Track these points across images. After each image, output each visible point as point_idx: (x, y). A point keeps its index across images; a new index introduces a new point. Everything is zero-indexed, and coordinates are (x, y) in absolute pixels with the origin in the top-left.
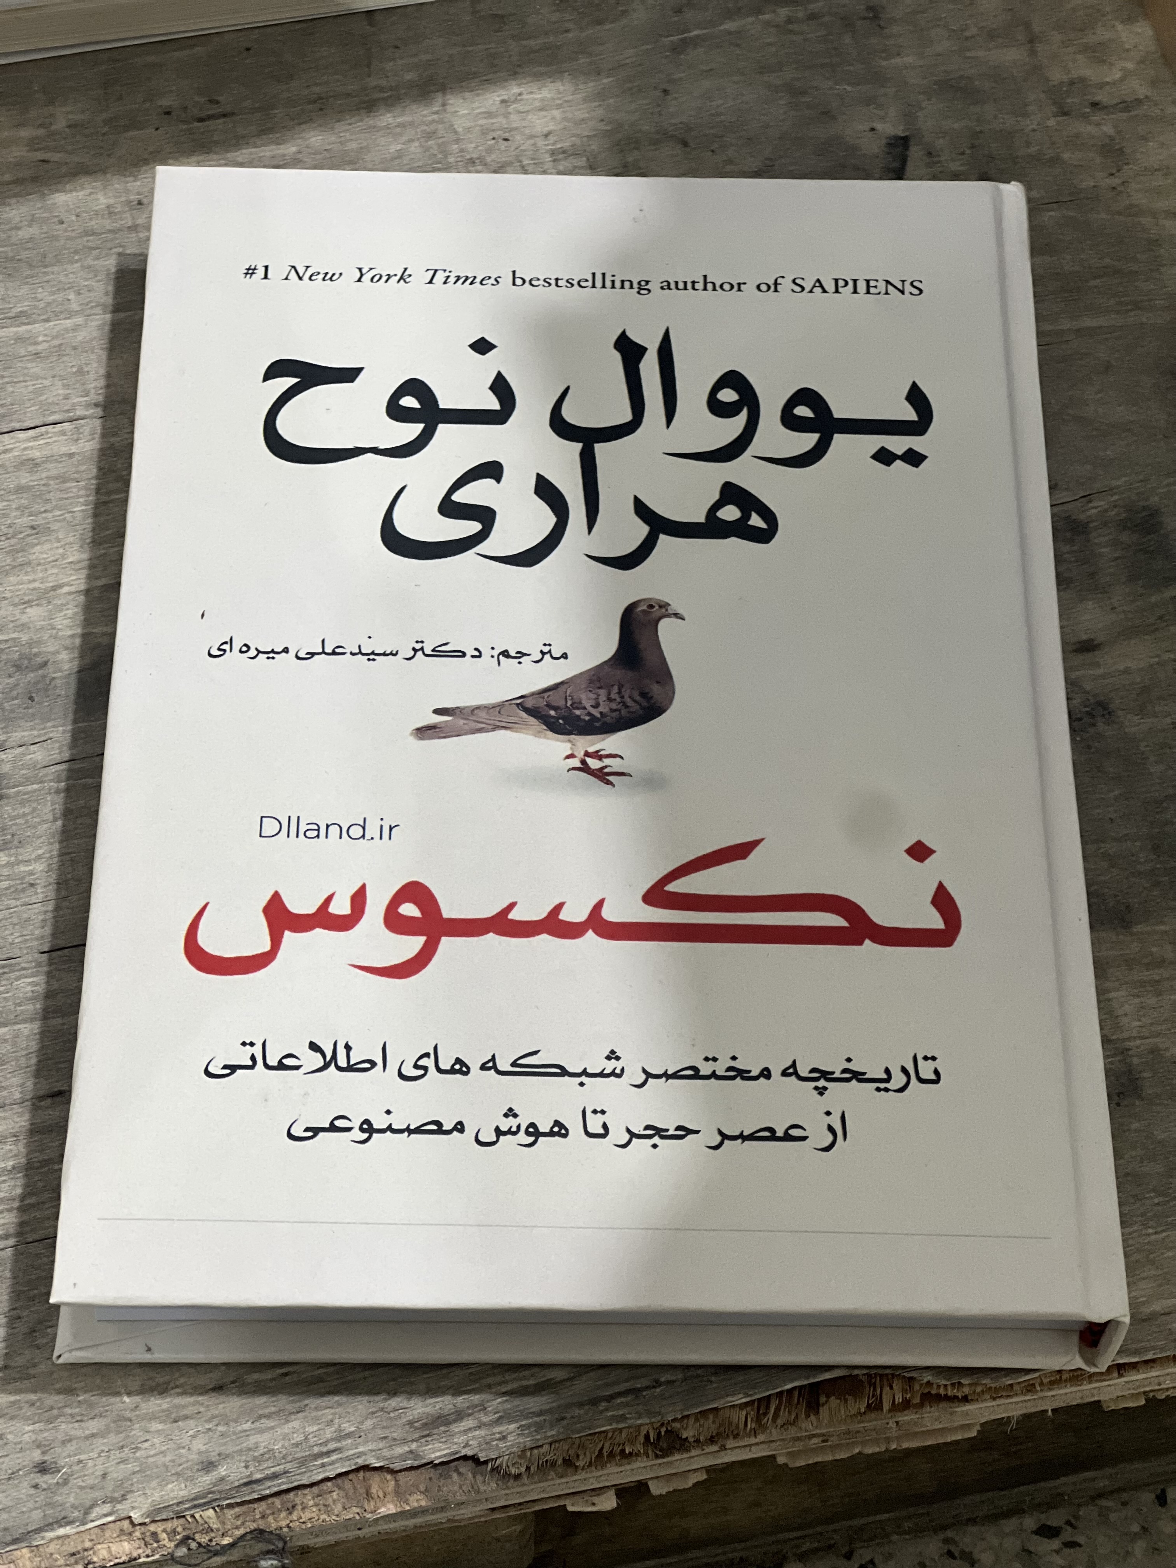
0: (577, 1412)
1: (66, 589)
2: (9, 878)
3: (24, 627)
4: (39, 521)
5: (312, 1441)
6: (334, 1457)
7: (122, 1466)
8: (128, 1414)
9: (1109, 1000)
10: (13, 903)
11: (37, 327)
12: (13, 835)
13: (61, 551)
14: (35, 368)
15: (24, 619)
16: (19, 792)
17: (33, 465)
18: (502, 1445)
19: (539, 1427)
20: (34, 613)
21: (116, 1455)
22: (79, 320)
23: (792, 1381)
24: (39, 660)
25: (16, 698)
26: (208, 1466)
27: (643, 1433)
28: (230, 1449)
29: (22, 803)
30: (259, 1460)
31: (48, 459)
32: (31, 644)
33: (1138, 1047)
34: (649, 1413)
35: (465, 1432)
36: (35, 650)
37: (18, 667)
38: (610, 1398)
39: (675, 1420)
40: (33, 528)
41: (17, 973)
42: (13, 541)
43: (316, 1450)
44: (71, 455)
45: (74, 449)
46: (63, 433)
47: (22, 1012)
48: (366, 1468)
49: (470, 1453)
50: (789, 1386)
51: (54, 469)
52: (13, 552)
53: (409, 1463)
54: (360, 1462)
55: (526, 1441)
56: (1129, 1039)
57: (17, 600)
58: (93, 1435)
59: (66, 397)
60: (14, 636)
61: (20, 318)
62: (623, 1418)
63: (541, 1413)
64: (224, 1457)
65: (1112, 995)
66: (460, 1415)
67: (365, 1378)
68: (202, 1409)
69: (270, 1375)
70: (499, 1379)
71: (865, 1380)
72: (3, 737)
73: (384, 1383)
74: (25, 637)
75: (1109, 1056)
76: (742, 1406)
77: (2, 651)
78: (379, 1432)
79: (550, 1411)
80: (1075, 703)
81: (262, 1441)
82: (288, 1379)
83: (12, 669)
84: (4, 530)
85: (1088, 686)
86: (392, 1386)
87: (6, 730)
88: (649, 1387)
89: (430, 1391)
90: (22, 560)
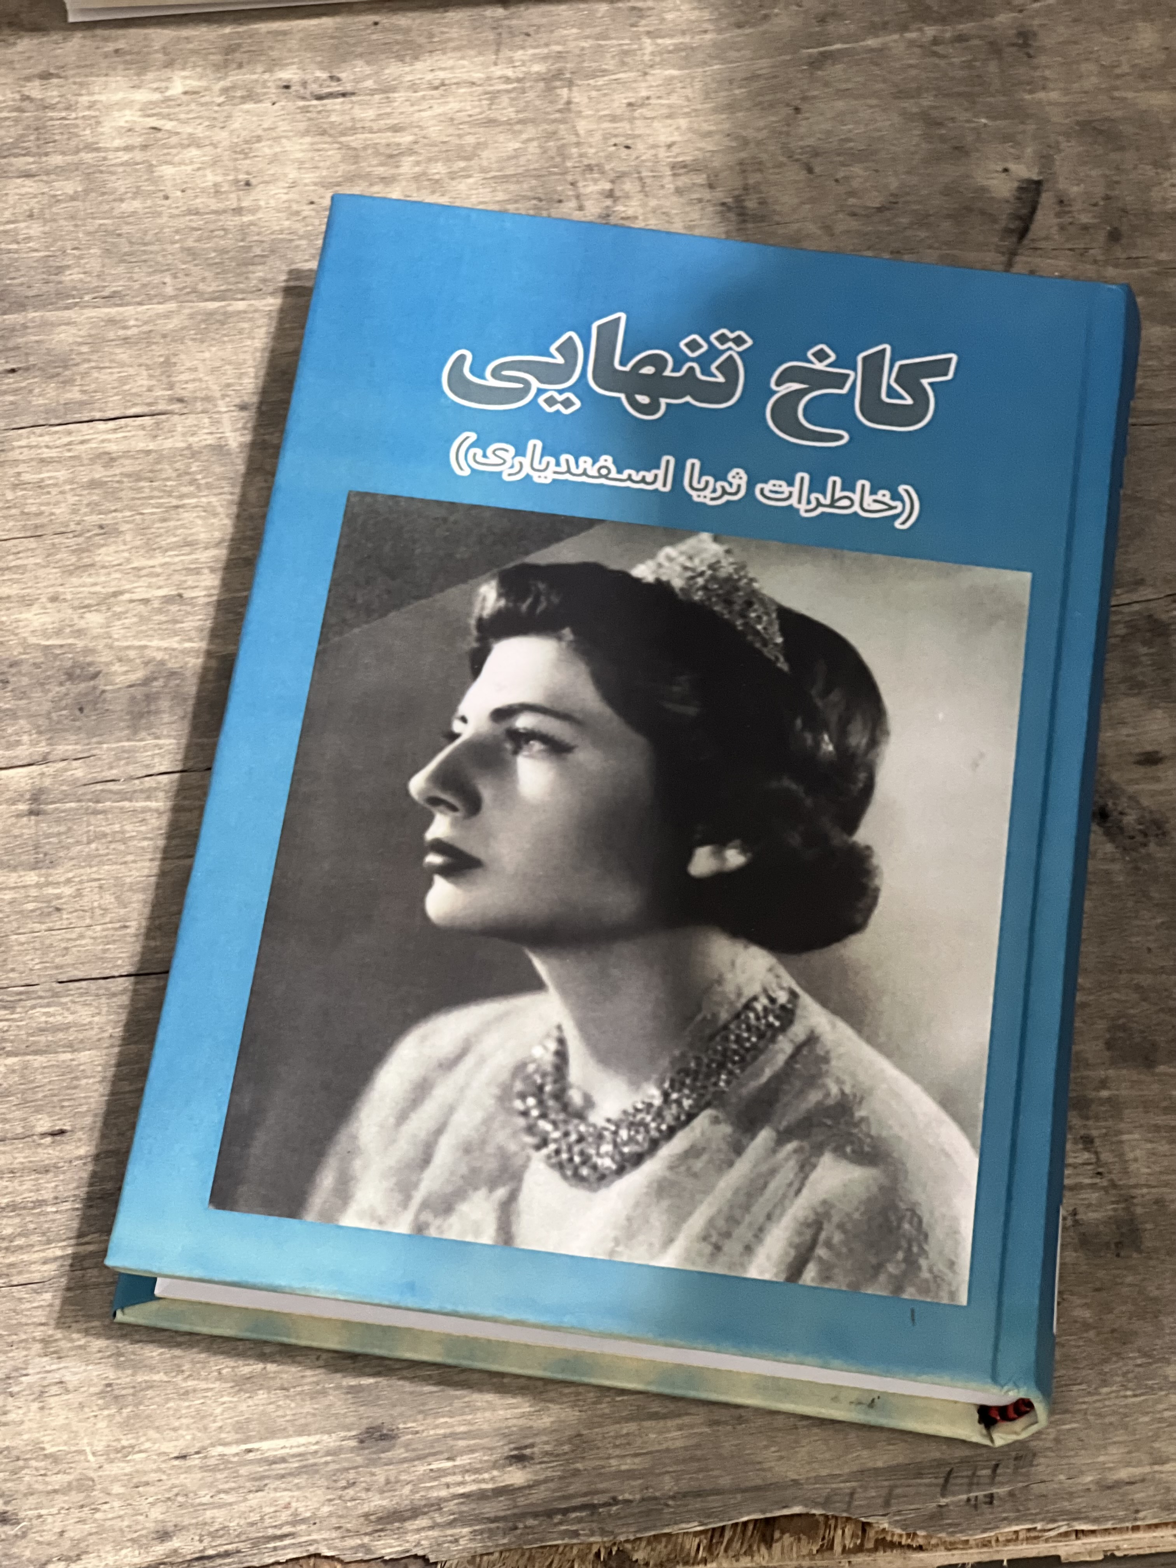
0: (531, 1522)
1: (127, 596)
2: (36, 899)
3: (79, 633)
4: (108, 520)
5: (268, 1522)
6: (287, 1542)
7: (79, 1526)
8: (92, 1474)
9: (1121, 1142)
10: (37, 927)
11: (129, 310)
12: (46, 854)
13: (126, 555)
14: (123, 354)
15: (82, 624)
16: (56, 809)
17: (109, 459)
18: (454, 1547)
19: (491, 1532)
20: (94, 620)
21: (76, 1514)
22: (172, 306)
23: (749, 1514)
24: (92, 669)
25: (64, 709)
26: (164, 1536)
27: (595, 1550)
28: (186, 1521)
29: (58, 821)
30: (213, 1535)
31: (126, 454)
32: (87, 651)
33: (1143, 1196)
34: (603, 1532)
35: (419, 1530)
36: (89, 659)
37: (70, 676)
38: (565, 1511)
39: (627, 1541)
40: (101, 527)
41: (34, 1002)
42: (80, 540)
43: (271, 1532)
44: (148, 452)
45: (152, 446)
46: (143, 427)
47: (34, 1043)
48: (317, 1556)
49: (421, 1553)
50: (745, 1519)
51: (129, 466)
52: (79, 551)
53: (360, 1556)
54: (312, 1549)
55: (478, 1546)
56: (1135, 1186)
57: (76, 603)
58: (55, 1491)
59: (150, 389)
60: (70, 641)
61: (115, 299)
62: (575, 1534)
63: (496, 1520)
64: (179, 1528)
65: (1125, 1137)
66: (415, 1512)
67: (327, 1463)
68: (164, 1477)
69: (234, 1449)
70: (459, 1478)
71: (821, 1519)
72: (47, 749)
73: (347, 1470)
74: (80, 644)
75: (1113, 1203)
76: (696, 1534)
77: (56, 656)
78: (334, 1521)
79: (504, 1518)
80: (1130, 819)
81: (219, 1516)
82: (251, 1456)
83: (63, 677)
84: (73, 526)
85: (1145, 802)
86: (352, 1475)
87: (51, 742)
88: (605, 1505)
89: (389, 1485)
90: (87, 561)
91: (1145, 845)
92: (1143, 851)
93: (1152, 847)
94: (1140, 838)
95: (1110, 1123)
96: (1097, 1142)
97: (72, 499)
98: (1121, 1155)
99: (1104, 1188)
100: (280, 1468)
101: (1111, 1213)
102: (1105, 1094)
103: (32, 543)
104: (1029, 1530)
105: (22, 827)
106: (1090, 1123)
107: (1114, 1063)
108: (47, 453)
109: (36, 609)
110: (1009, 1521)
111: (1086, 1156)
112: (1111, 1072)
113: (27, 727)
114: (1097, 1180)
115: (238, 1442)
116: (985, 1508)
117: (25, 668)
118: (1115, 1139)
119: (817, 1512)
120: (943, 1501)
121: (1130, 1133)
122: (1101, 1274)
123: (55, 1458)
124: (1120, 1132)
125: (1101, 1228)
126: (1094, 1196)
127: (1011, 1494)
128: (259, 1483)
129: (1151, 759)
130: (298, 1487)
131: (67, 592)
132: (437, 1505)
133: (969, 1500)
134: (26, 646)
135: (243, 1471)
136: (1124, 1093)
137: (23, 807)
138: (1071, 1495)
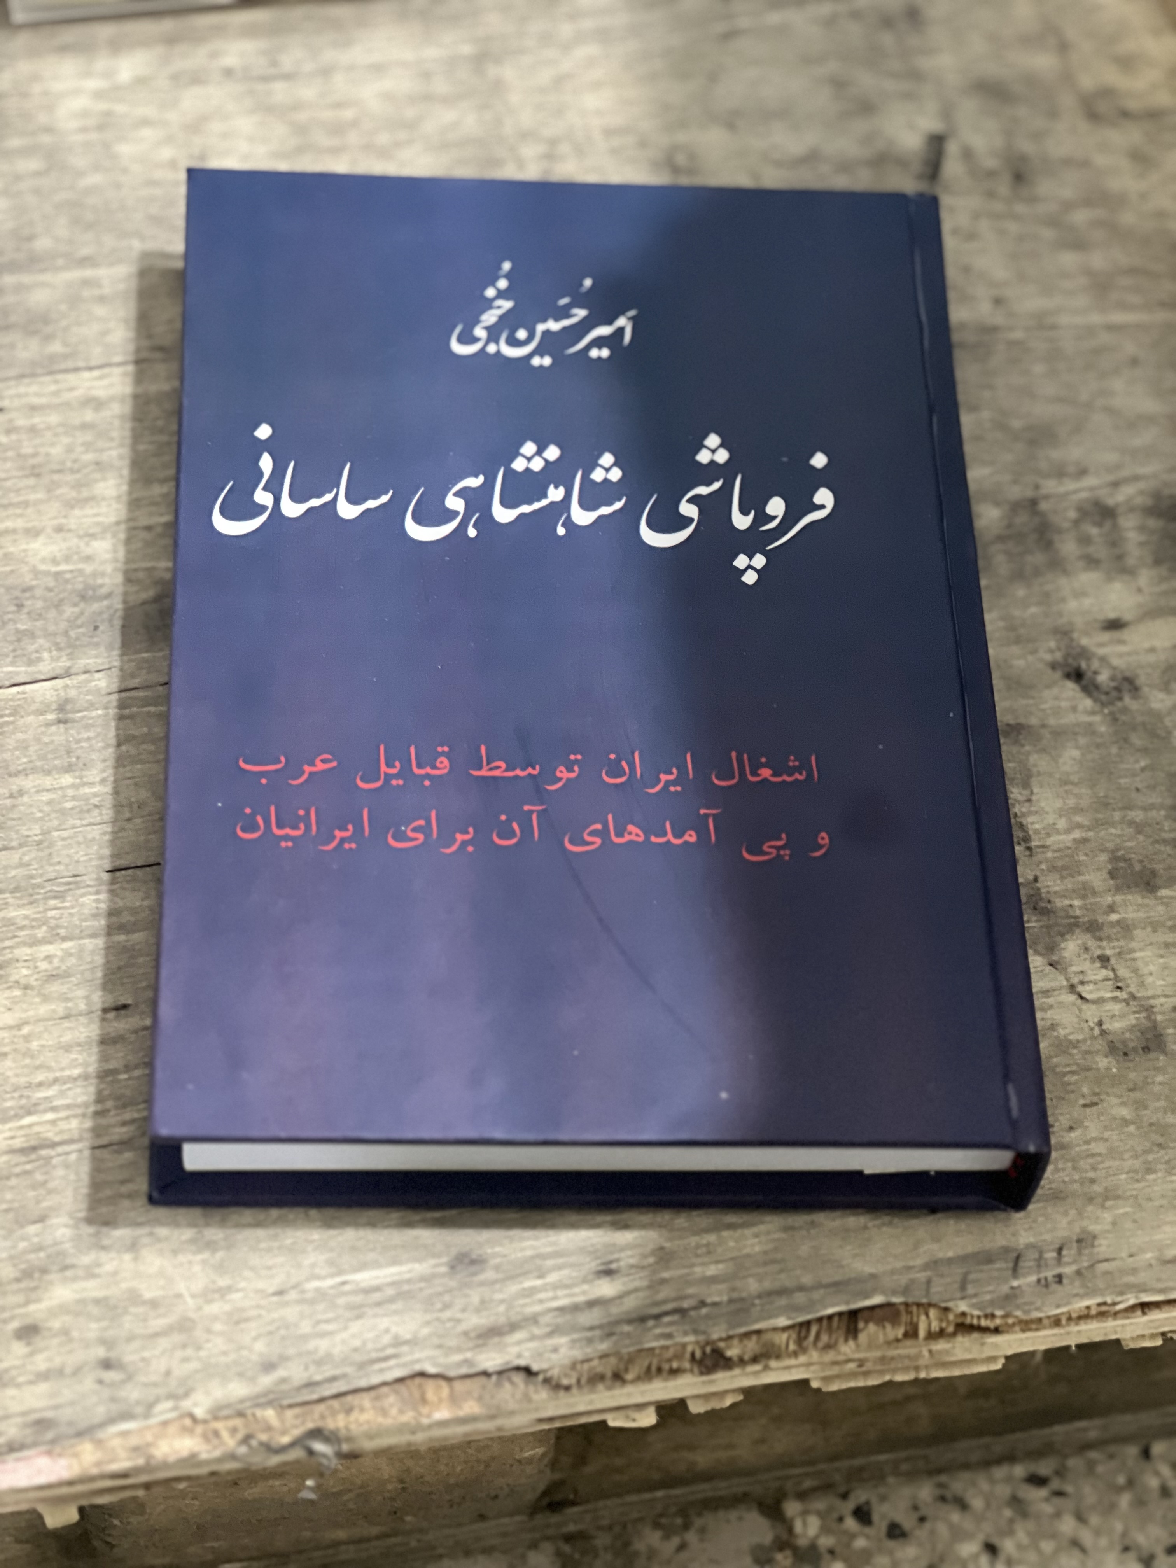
0: (627, 1328)
2: (74, 798)
3: (88, 559)
4: (104, 457)
5: (370, 1346)
6: (392, 1362)
7: (185, 1365)
8: (192, 1315)
9: (1134, 959)
10: (78, 822)
11: (102, 272)
12: (78, 758)
14: (100, 311)
15: (88, 551)
16: (84, 717)
17: (97, 403)
18: (554, 1356)
19: (590, 1341)
20: (99, 546)
21: (179, 1354)
23: (833, 1305)
24: (103, 591)
25: (81, 627)
26: (269, 1367)
27: (690, 1349)
28: (290, 1352)
29: (87, 727)
30: (319, 1363)
31: (113, 399)
32: (94, 575)
33: (1162, 1005)
34: (695, 1332)
35: (519, 1342)
36: (100, 581)
37: (83, 598)
38: (657, 1317)
39: (721, 1339)
40: (97, 463)
41: (83, 891)
42: (78, 476)
43: (374, 1355)
47: (87, 927)
48: (422, 1374)
49: (522, 1362)
50: (830, 1311)
52: (78, 486)
53: (464, 1370)
54: (417, 1368)
55: (577, 1354)
56: (1153, 997)
57: (81, 533)
58: (156, 1335)
60: (79, 566)
61: (86, 261)
62: (669, 1336)
63: (592, 1328)
64: (284, 1359)
65: (1138, 955)
66: (513, 1327)
67: (421, 1289)
68: (263, 1312)
69: (329, 1282)
70: (550, 1294)
71: (902, 1308)
72: (68, 664)
73: (440, 1294)
74: (88, 568)
75: (1135, 1012)
76: (785, 1329)
77: (67, 581)
78: (436, 1341)
79: (601, 1327)
80: (1103, 678)
81: (323, 1345)
82: (347, 1288)
83: (77, 599)
84: (69, 464)
85: (1115, 662)
86: (447, 1298)
87: (71, 657)
88: (695, 1308)
89: (484, 1304)
90: (85, 493)
91: (1120, 699)
92: (1119, 704)
93: (1127, 700)
94: (1114, 694)
95: (1122, 943)
96: (1113, 961)
97: (66, 440)
98: (1136, 971)
99: (1125, 1000)
100: (377, 1296)
101: (1134, 1022)
102: (1114, 917)
103: (32, 481)
104: (1099, 1305)
105: (51, 735)
106: (1104, 944)
107: (1118, 889)
108: (36, 401)
109: (41, 539)
110: (1081, 1296)
111: (1104, 973)
112: (1119, 898)
113: (47, 645)
114: (1117, 994)
115: (332, 1275)
116: (1054, 1287)
117: (38, 592)
118: (1128, 957)
119: (897, 1300)
120: (1015, 1283)
121: (1141, 950)
122: (1132, 1075)
123: (154, 1304)
124: (1132, 951)
125: (1128, 1035)
126: (1116, 1008)
127: (1079, 1273)
128: (357, 1311)
129: (1115, 625)
130: (396, 1312)
131: (72, 523)
132: (534, 1319)
133: (1039, 1281)
134: (36, 573)
135: (341, 1301)
136: (1130, 915)
137: (51, 717)
138: (1134, 1271)
